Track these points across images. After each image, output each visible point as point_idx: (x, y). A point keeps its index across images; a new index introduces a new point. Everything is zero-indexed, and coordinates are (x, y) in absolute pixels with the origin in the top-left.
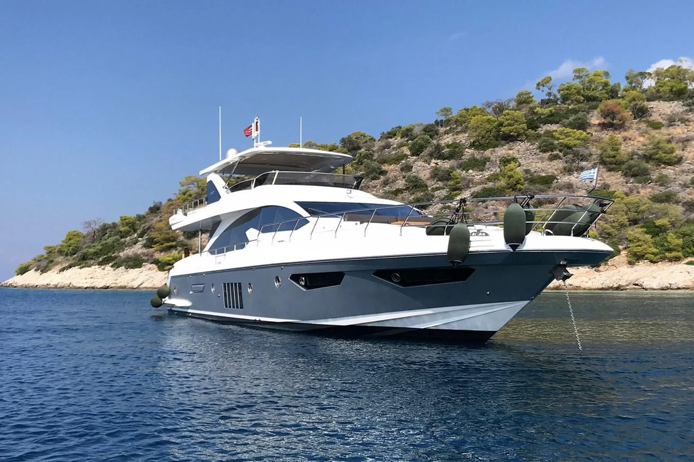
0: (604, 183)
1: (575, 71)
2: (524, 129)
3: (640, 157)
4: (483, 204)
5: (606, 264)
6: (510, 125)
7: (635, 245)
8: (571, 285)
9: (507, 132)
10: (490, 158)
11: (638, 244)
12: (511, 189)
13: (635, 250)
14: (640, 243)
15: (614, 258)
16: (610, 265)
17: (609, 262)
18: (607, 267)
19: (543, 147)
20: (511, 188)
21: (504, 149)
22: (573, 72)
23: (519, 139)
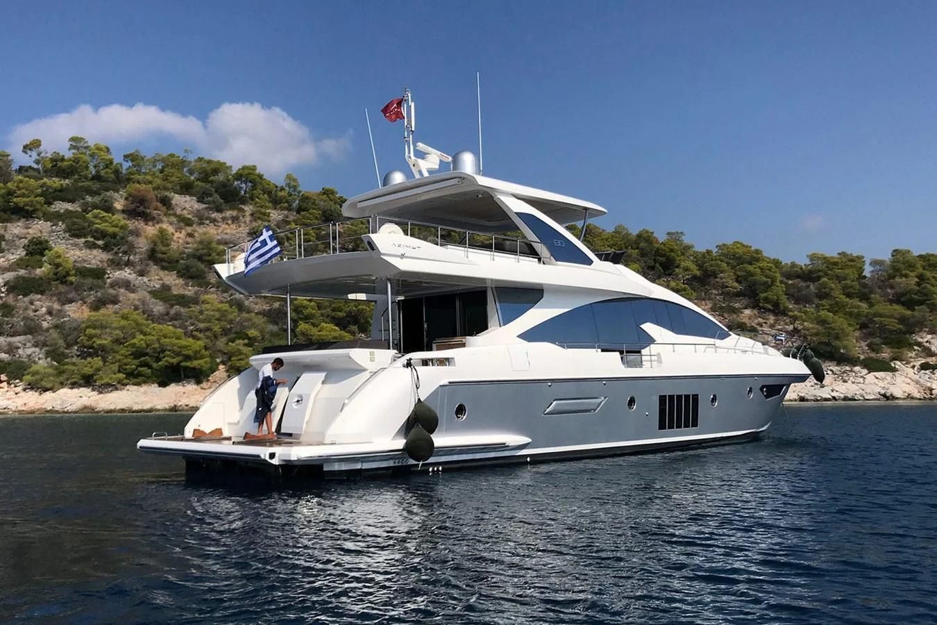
0: (163, 284)
1: (72, 139)
2: (40, 203)
3: (189, 256)
4: (26, 298)
5: (208, 381)
6: (23, 195)
7: (237, 358)
8: (187, 405)
9: (21, 205)
10: (4, 236)
11: (239, 357)
12: (59, 282)
13: (238, 365)
14: (242, 357)
15: (215, 374)
16: (212, 381)
17: (210, 378)
18: (209, 384)
19: (75, 230)
20: (58, 279)
21: (18, 226)
22: (69, 141)
23: (34, 215)
